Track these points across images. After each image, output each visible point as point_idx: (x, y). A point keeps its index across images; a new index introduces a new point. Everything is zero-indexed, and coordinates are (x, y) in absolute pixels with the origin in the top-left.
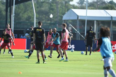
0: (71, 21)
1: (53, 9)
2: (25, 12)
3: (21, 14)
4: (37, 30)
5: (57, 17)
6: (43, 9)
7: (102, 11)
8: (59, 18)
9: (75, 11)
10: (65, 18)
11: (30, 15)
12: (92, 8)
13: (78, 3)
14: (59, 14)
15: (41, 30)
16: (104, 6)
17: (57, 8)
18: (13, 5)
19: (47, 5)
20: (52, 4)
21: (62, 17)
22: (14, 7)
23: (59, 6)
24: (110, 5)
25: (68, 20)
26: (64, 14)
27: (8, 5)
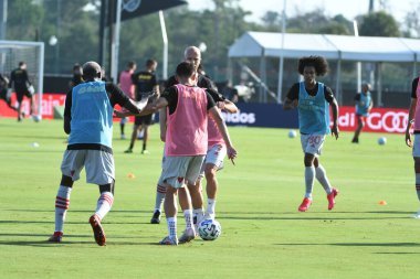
0: (245, 60)
1: (205, 33)
2: (142, 38)
3: (133, 43)
4: (141, 77)
5: (214, 51)
6: (183, 31)
7: (318, 37)
8: (219, 52)
9: (256, 36)
10: (233, 51)
11: (154, 43)
12: (296, 29)
13: (263, 19)
14: (219, 43)
15: (149, 77)
16: (322, 25)
17: (216, 29)
18: (115, 21)
19: (192, 22)
20: (204, 21)
21: (226, 51)
22: (118, 26)
23: (221, 25)
24: (336, 23)
25: (239, 58)
26: (231, 43)
27: (106, 21)
